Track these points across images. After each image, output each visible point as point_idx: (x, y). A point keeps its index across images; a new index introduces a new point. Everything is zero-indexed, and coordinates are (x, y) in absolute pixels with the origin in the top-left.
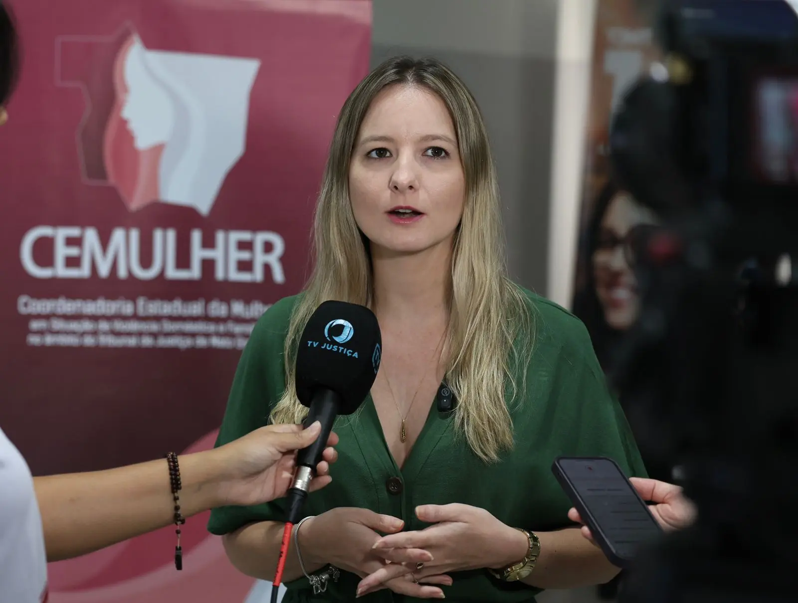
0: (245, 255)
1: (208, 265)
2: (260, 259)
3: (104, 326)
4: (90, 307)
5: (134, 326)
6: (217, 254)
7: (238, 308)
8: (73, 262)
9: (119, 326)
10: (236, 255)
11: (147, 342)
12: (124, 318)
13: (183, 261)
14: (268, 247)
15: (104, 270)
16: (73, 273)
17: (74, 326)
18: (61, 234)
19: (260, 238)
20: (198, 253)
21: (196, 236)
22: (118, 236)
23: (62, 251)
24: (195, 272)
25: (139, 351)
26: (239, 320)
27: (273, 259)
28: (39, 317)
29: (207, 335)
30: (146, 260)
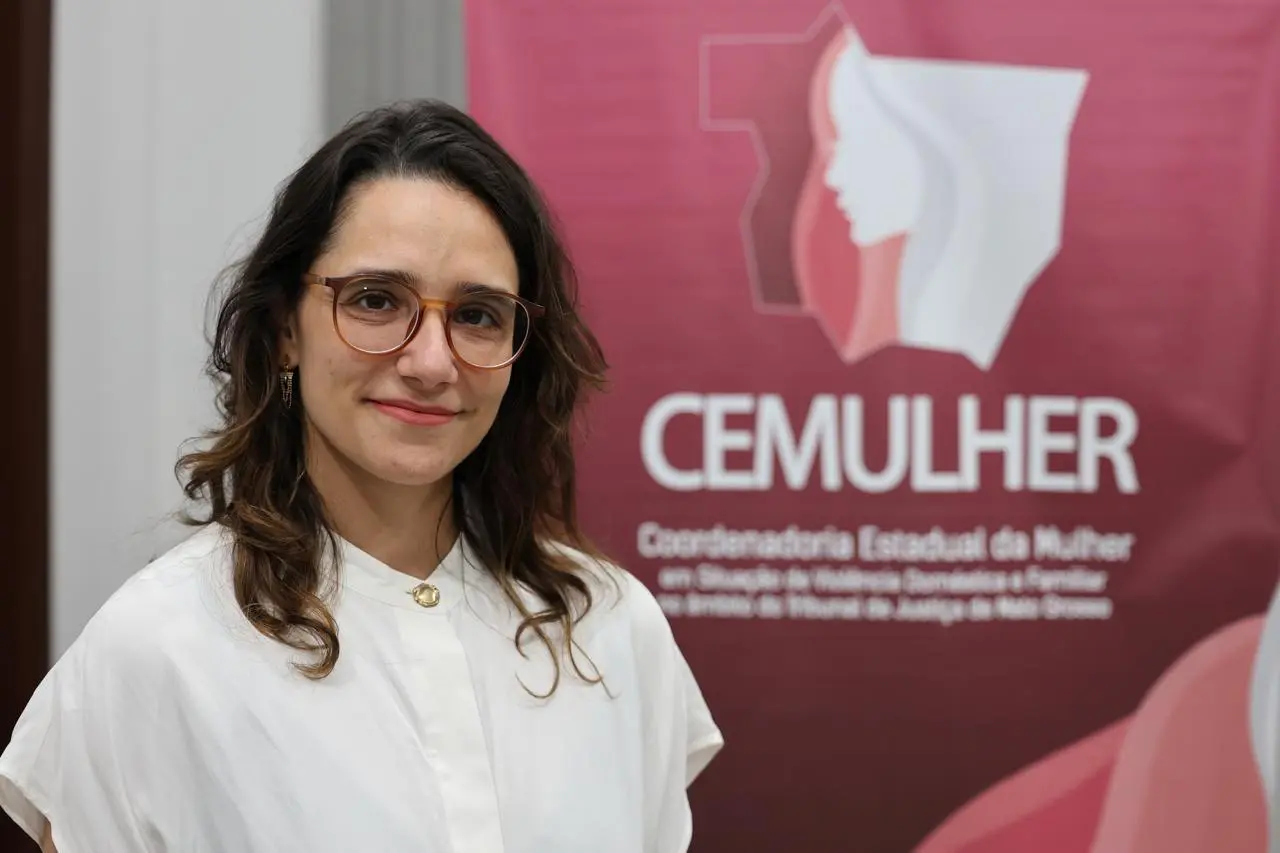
0: (1063, 442)
1: (992, 463)
2: (1091, 448)
3: (797, 579)
4: (771, 545)
5: (853, 580)
6: (1007, 441)
7: (1048, 541)
8: (739, 460)
9: (826, 579)
10: (1046, 442)
11: (879, 609)
12: (836, 565)
13: (945, 456)
14: (1108, 427)
15: (797, 476)
16: (739, 481)
17: (741, 580)
18: (716, 407)
19: (1092, 409)
20: (973, 441)
21: (969, 409)
22: (823, 408)
23: (717, 440)
24: (967, 478)
25: (864, 624)
26: (1051, 564)
27: (1117, 449)
28: (677, 562)
29: (991, 596)
30: (876, 456)
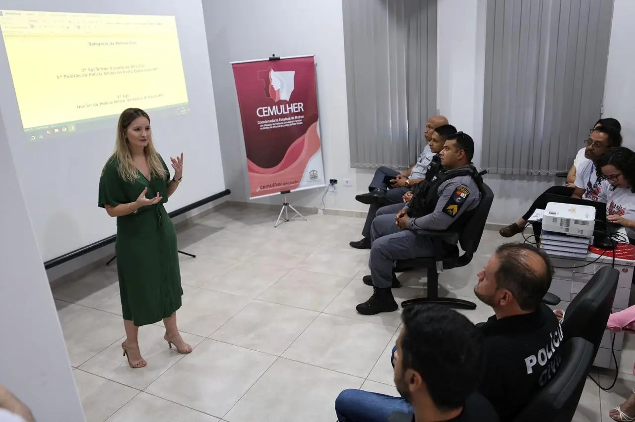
0: (297, 107)
1: (290, 110)
2: (299, 107)
3: (274, 124)
4: (271, 121)
5: (279, 123)
6: (291, 108)
7: (296, 117)
8: (266, 113)
9: (276, 124)
10: (295, 108)
11: (282, 126)
12: (277, 122)
13: (286, 110)
14: (300, 105)
15: (272, 114)
16: (267, 115)
17: (268, 125)
18: (264, 108)
19: (299, 104)
20: (288, 108)
21: (287, 105)
22: (274, 107)
23: (264, 112)
24: (288, 112)
25: (280, 128)
26: (297, 119)
27: (301, 107)
28: (261, 124)
29: (292, 123)
30: (279, 111)
